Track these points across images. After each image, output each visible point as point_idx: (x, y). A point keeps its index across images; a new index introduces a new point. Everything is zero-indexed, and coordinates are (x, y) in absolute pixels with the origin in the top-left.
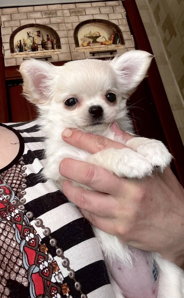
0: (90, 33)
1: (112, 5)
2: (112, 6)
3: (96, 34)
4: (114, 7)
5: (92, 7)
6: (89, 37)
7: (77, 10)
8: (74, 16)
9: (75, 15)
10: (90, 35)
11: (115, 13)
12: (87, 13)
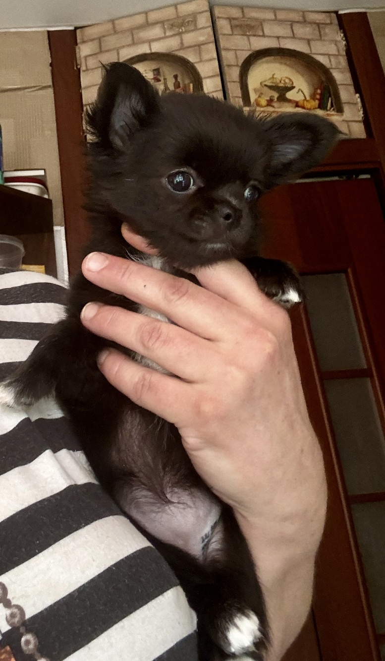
0: (273, 77)
1: (317, 21)
2: (318, 25)
3: (284, 81)
4: (322, 26)
5: (276, 19)
6: (271, 87)
7: (246, 23)
8: (239, 35)
9: (242, 33)
10: (274, 83)
11: (324, 40)
12: (267, 32)
